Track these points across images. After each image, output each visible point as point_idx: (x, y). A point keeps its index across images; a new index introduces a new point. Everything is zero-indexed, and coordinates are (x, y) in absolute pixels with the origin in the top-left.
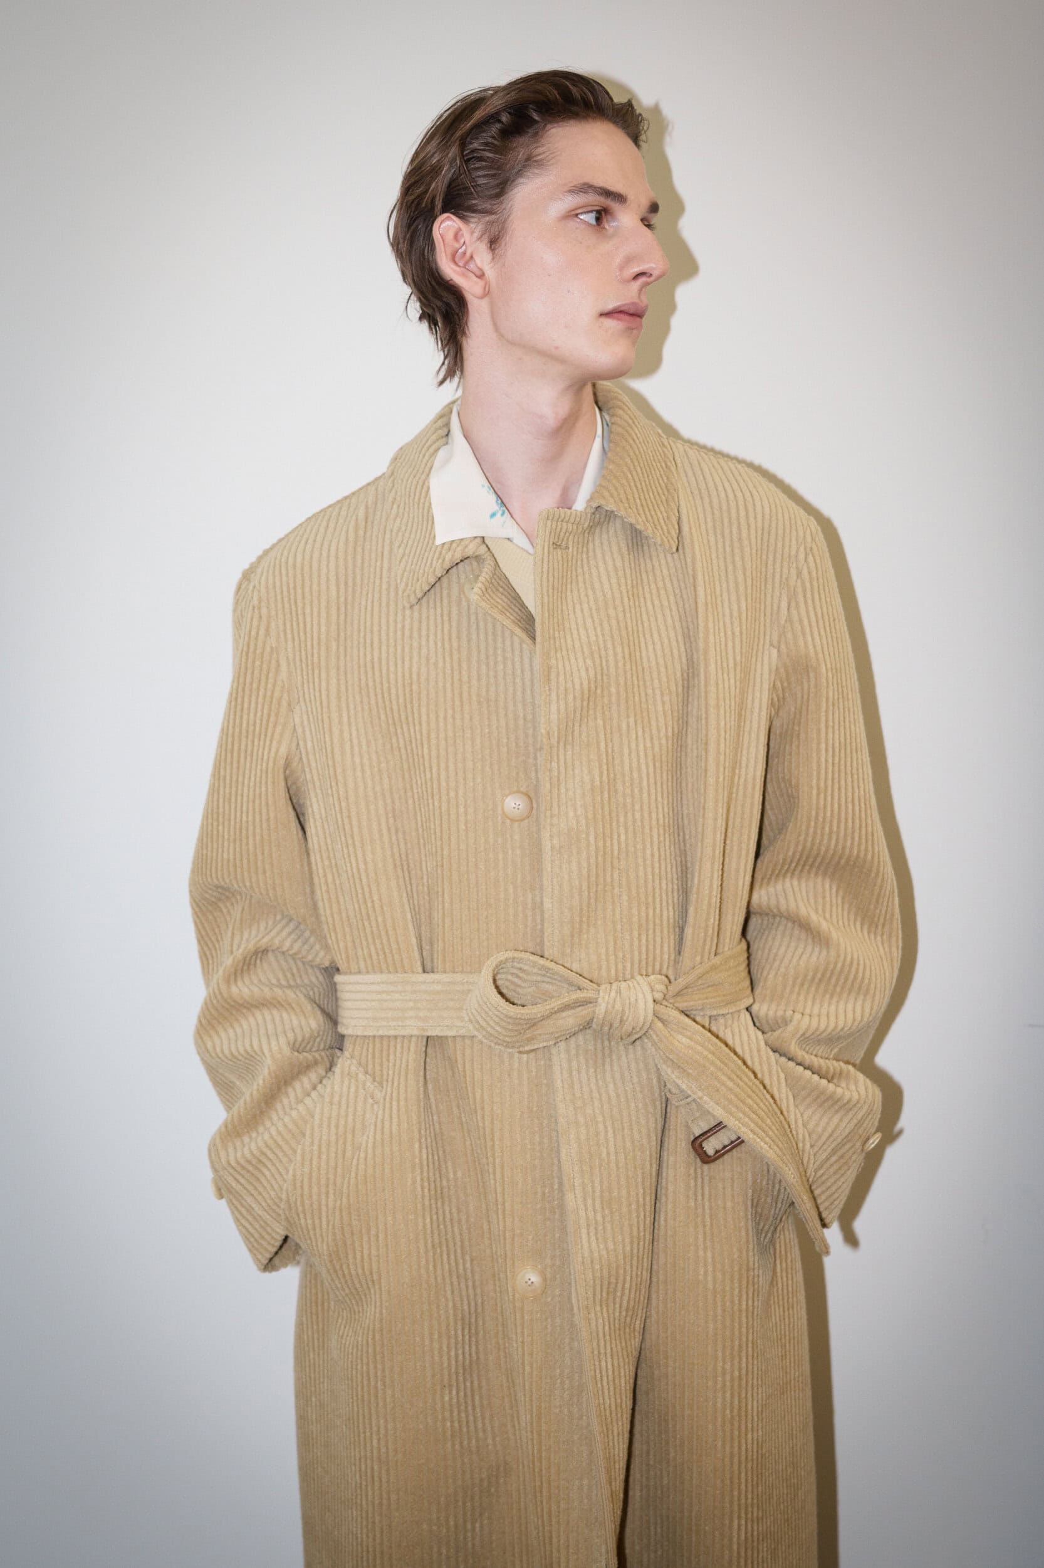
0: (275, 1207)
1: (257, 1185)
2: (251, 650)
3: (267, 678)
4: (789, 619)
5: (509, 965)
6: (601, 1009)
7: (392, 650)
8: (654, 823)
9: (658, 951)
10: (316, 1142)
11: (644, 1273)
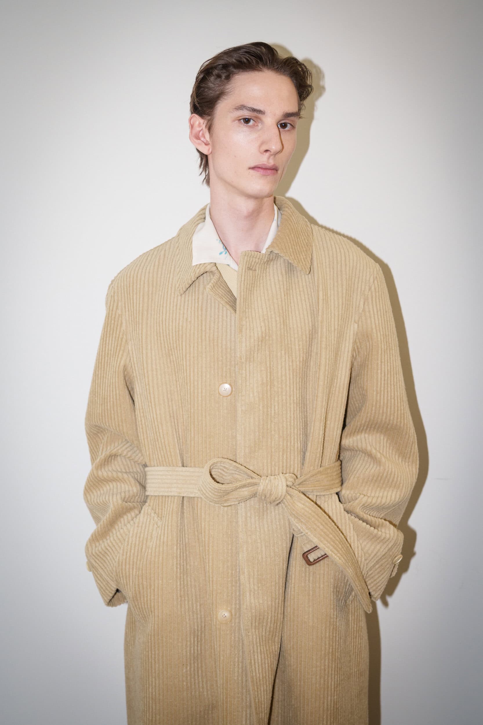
0: (111, 575)
1: (104, 564)
2: (110, 315)
3: (117, 329)
4: (364, 310)
5: (219, 464)
6: (261, 488)
7: (171, 315)
8: (292, 401)
9: (292, 463)
10: (130, 544)
11: (279, 615)
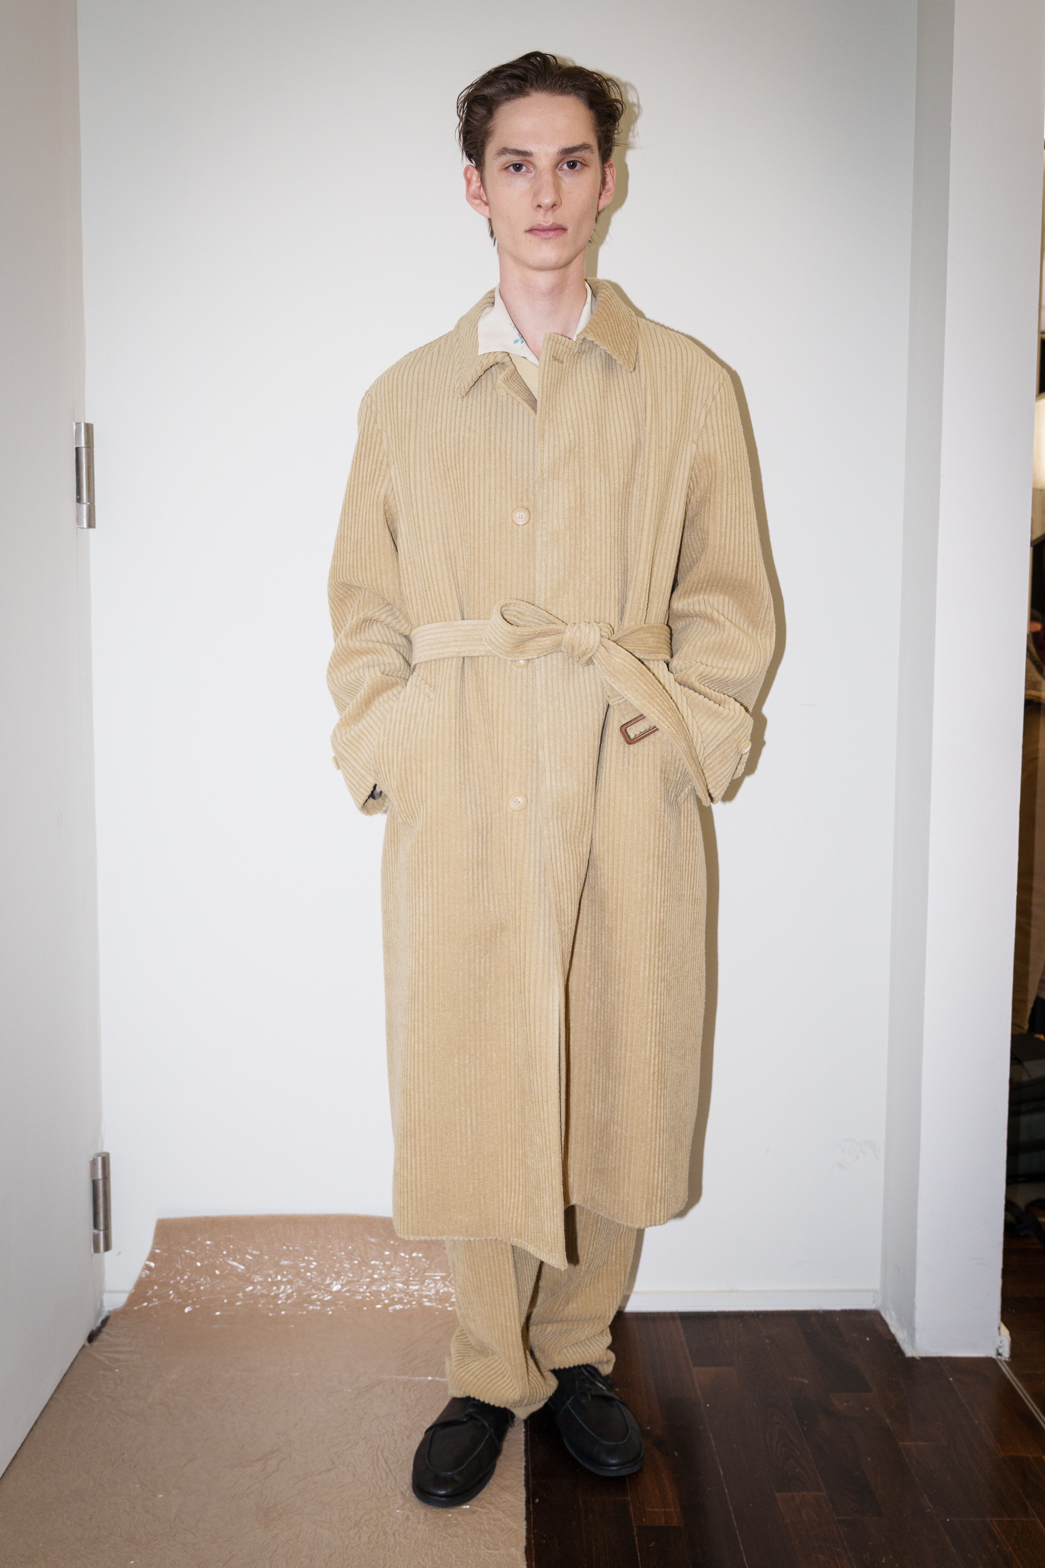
0: (367, 765)
1: (358, 753)
2: (366, 432)
3: (375, 449)
4: (705, 426)
5: (512, 608)
6: (567, 635)
7: (448, 424)
8: (608, 534)
9: (607, 614)
10: (393, 722)
11: (589, 807)
